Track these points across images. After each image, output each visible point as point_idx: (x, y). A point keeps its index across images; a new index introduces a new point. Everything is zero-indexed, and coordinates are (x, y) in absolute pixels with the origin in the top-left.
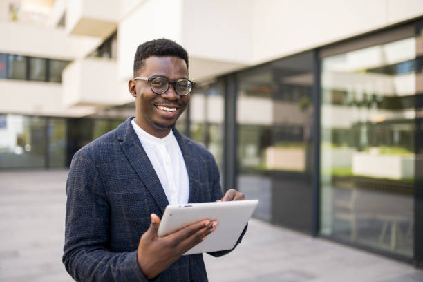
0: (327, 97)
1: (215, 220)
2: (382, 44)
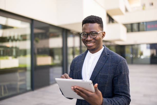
0: (28, 37)
1: (71, 88)
2: (7, 17)
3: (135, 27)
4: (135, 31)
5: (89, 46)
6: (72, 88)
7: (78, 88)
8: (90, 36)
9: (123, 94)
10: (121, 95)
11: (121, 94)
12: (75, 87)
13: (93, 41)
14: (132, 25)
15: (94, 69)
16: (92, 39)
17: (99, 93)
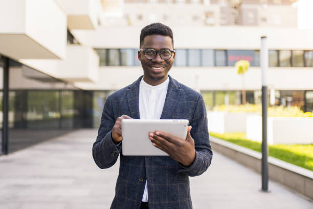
3: (113, 56)
4: (114, 65)
5: (156, 71)
6: (152, 135)
7: (162, 134)
8: (160, 55)
9: (205, 147)
10: (203, 149)
11: (202, 147)
12: (158, 133)
13: (164, 63)
14: (108, 50)
15: (164, 109)
16: (163, 61)
17: (191, 140)
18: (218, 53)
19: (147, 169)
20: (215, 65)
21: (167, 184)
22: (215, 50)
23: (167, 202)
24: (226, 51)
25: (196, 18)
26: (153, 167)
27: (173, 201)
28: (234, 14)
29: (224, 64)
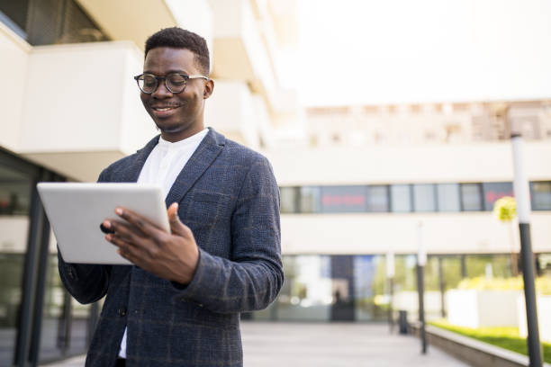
8: (165, 84)
18: (465, 189)
19: (132, 290)
20: (462, 209)
21: (172, 323)
22: (461, 185)
23: (169, 360)
24: (480, 185)
25: (430, 136)
26: (146, 287)
27: (181, 360)
28: (497, 126)
29: (478, 208)
